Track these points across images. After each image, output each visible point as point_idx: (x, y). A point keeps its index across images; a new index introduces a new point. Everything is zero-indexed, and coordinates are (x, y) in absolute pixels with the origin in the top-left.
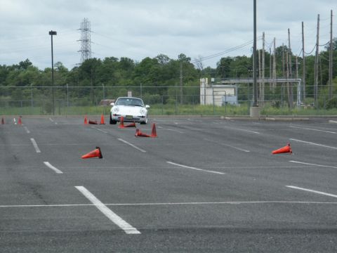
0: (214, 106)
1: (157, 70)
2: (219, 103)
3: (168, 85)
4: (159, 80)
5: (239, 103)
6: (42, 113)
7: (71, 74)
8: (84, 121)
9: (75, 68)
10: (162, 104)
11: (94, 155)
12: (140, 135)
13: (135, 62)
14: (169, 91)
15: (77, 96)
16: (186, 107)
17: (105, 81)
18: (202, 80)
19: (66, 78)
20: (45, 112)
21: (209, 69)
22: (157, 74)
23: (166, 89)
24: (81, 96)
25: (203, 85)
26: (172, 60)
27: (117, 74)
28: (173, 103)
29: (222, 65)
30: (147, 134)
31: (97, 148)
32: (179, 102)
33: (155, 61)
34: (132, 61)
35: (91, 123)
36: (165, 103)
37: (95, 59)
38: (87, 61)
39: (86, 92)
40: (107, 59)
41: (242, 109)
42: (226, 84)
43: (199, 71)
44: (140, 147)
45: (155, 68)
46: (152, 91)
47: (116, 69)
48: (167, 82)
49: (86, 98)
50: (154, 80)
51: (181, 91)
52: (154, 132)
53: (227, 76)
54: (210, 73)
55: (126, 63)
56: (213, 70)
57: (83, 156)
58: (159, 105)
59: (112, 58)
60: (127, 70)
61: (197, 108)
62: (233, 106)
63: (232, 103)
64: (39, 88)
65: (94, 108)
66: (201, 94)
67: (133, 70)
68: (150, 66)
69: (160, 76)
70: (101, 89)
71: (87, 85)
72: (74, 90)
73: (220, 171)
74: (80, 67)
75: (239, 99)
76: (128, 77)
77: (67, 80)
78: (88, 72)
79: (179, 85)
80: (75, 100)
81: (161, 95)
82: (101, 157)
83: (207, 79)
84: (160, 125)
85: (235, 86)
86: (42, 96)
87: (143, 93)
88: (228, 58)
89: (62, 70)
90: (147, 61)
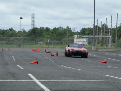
1: (58, 32)
4: (59, 36)
5: (88, 44)
6: (17, 47)
7: (28, 33)
8: (32, 50)
9: (29, 31)
10: (60, 45)
11: (35, 63)
12: (52, 56)
13: (51, 29)
14: (63, 40)
15: (30, 41)
17: (40, 36)
18: (75, 36)
20: (18, 47)
21: (77, 32)
22: (59, 34)
23: (62, 39)
24: (31, 41)
25: (75, 38)
26: (64, 29)
27: (44, 33)
28: (64, 44)
29: (82, 31)
30: (55, 55)
31: (36, 60)
32: (67, 44)
33: (58, 29)
34: (50, 29)
35: (34, 51)
36: (61, 44)
37: (36, 28)
38: (33, 28)
39: (33, 40)
40: (41, 28)
41: (89, 47)
42: (84, 37)
43: (74, 32)
44: (51, 60)
46: (57, 40)
47: (44, 31)
48: (62, 36)
49: (33, 42)
50: (57, 36)
51: (67, 40)
52: (57, 54)
53: (84, 35)
54: (78, 33)
55: (47, 29)
56: (79, 32)
57: (31, 63)
58: (59, 45)
59: (43, 28)
60: (48, 32)
63: (86, 45)
64: (16, 38)
65: (36, 45)
66: (74, 41)
67: (50, 32)
68: (56, 31)
69: (60, 34)
70: (38, 39)
71: (33, 37)
72: (28, 39)
73: (81, 69)
74: (31, 31)
75: (88, 43)
76: (48, 35)
77: (26, 35)
78: (34, 32)
79: (66, 37)
80: (29, 43)
81: (60, 41)
82: (37, 63)
83: (77, 36)
84: (59, 52)
85: (87, 38)
86: (17, 41)
87: (54, 40)
88: (85, 28)
89: (24, 31)
90: (55, 29)
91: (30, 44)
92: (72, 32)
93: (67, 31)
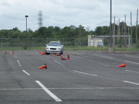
0: (94, 47)
1: (70, 31)
2: (96, 46)
3: (75, 38)
4: (71, 36)
5: (104, 45)
7: (34, 33)
9: (36, 31)
10: (72, 46)
11: (43, 68)
12: (63, 59)
13: (61, 28)
14: (75, 40)
15: (37, 42)
16: (82, 47)
17: (48, 36)
18: (89, 36)
19: (32, 35)
20: (23, 49)
21: (91, 31)
23: (74, 40)
24: (38, 43)
25: (89, 38)
26: (76, 28)
27: (54, 33)
28: (77, 45)
29: (97, 30)
30: (66, 59)
31: (45, 64)
32: (79, 45)
33: (69, 28)
34: (60, 28)
36: (73, 45)
37: (44, 27)
38: (41, 28)
39: (41, 41)
40: (49, 27)
41: (105, 48)
42: (99, 38)
43: (87, 32)
44: (62, 64)
45: (69, 31)
46: (68, 41)
47: (53, 31)
48: (74, 36)
49: (40, 43)
50: (69, 36)
51: (80, 40)
52: (68, 57)
53: (99, 34)
54: (92, 33)
55: (57, 29)
56: (93, 32)
57: (39, 68)
58: (70, 46)
59: (52, 27)
60: (57, 32)
61: (86, 48)
62: (102, 47)
63: (101, 46)
64: (21, 39)
65: (44, 47)
66: (88, 41)
67: (60, 31)
68: (67, 30)
69: (71, 34)
70: (47, 40)
71: (41, 38)
72: (35, 40)
75: (104, 44)
76: (58, 34)
78: (41, 32)
79: (79, 38)
80: (36, 44)
81: (72, 42)
82: (46, 68)
83: (91, 35)
84: (71, 55)
85: (102, 38)
86: (22, 42)
87: (64, 41)
88: (100, 26)
89: (31, 31)
90: (66, 28)
91: (37, 46)
92: (85, 31)
93: (80, 30)
